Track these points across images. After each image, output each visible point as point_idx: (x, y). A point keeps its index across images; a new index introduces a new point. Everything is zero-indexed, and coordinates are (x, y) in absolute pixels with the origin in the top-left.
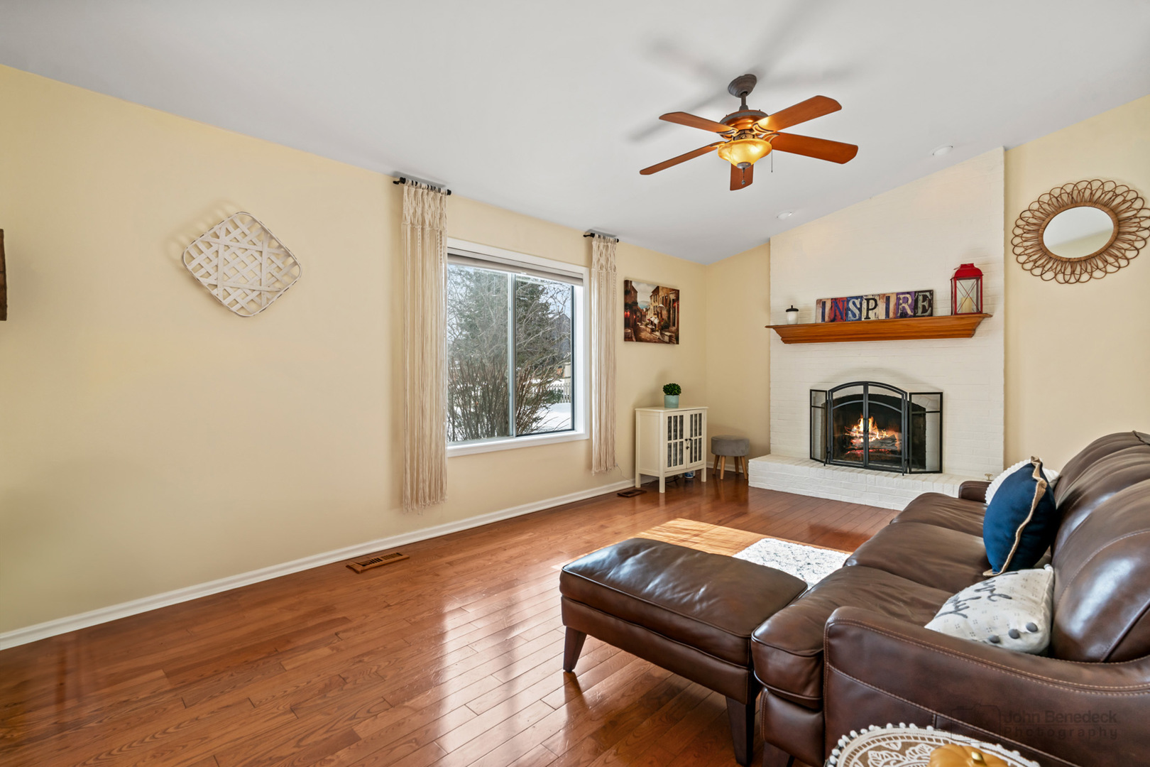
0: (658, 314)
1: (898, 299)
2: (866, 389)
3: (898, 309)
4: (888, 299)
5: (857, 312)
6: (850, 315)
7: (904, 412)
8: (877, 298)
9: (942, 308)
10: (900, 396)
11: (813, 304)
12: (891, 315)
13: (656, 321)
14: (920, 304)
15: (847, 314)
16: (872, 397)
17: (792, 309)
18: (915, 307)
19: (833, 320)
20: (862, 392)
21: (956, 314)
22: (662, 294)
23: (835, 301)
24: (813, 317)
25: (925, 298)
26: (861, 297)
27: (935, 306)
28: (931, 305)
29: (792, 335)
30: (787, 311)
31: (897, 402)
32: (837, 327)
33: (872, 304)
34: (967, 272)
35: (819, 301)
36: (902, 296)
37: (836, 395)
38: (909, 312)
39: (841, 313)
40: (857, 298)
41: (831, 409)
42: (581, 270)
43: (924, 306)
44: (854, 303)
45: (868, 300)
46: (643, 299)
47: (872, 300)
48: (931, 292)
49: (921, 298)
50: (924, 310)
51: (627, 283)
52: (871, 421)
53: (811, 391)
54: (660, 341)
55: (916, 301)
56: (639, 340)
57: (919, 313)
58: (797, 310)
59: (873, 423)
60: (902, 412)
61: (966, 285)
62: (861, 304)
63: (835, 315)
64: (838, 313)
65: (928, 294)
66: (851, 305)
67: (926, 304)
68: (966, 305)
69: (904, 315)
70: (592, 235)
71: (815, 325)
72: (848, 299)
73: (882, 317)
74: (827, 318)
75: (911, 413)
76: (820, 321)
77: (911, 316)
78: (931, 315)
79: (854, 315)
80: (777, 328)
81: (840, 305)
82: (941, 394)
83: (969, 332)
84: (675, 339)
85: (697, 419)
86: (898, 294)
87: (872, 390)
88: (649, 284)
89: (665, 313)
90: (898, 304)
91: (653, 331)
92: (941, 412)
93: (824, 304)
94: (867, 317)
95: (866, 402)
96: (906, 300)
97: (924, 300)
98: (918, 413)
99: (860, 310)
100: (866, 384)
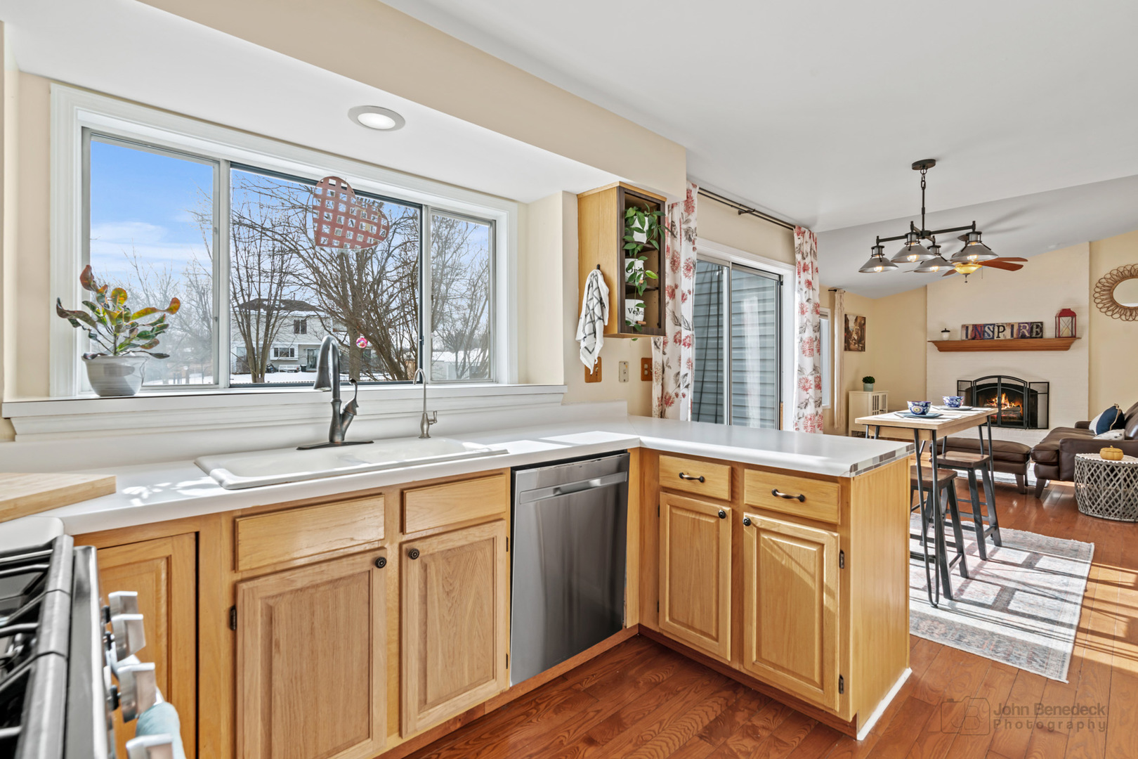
0: (857, 333)
1: (1019, 326)
2: (999, 380)
3: (1019, 332)
4: (1012, 326)
5: (991, 334)
6: (986, 335)
7: (1025, 394)
8: (1005, 325)
9: (1049, 333)
10: (1022, 385)
11: (959, 327)
12: (1015, 336)
13: (856, 338)
14: (1035, 330)
15: (984, 335)
16: (1003, 385)
17: (946, 331)
18: (1031, 331)
19: (973, 339)
20: (997, 382)
21: (1059, 337)
22: (859, 320)
23: (975, 326)
24: (959, 336)
25: (1037, 326)
26: (994, 325)
27: (1044, 331)
28: (1041, 331)
29: (943, 346)
30: (942, 332)
31: (1021, 388)
32: (976, 342)
33: (1001, 329)
34: (1066, 313)
35: (963, 326)
36: (1022, 325)
37: (978, 383)
38: (1027, 335)
39: (980, 334)
40: (991, 325)
41: (975, 392)
42: (828, 311)
43: (1037, 332)
44: (989, 328)
45: (999, 327)
46: (852, 325)
47: (1002, 327)
48: (1042, 323)
49: (1035, 326)
50: (1037, 333)
51: (846, 315)
52: (1004, 396)
53: (958, 381)
54: (858, 350)
55: (1032, 328)
56: (850, 350)
57: (1034, 335)
58: (949, 331)
59: (1006, 398)
60: (1024, 393)
61: (1065, 321)
62: (994, 329)
63: (976, 335)
64: (977, 334)
65: (1039, 324)
66: (986, 329)
67: (1038, 330)
68: (1066, 332)
69: (1023, 337)
70: (836, 290)
71: (963, 341)
72: (985, 326)
73: (1009, 337)
74: (969, 337)
75: (1030, 394)
76: (964, 338)
77: (1028, 338)
78: (1042, 337)
79: (989, 335)
80: (935, 343)
81: (979, 329)
82: (1048, 383)
83: (1066, 347)
84: (863, 349)
85: (884, 397)
86: (1019, 323)
87: (1004, 381)
88: (854, 315)
89: (860, 332)
90: (1019, 330)
91: (855, 344)
92: (1048, 393)
93: (967, 328)
94: (998, 337)
95: (999, 388)
96: (1025, 327)
97: (1036, 329)
98: (1034, 395)
99: (993, 332)
100: (999, 377)
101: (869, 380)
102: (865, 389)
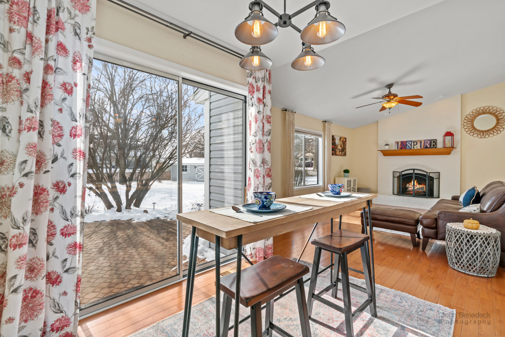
0: (341, 146)
1: (425, 142)
2: (414, 171)
3: (424, 145)
4: (421, 142)
5: (410, 146)
6: (407, 147)
7: (427, 179)
8: (417, 141)
9: (440, 145)
11: (394, 143)
12: (422, 147)
13: (340, 149)
14: (432, 144)
15: (406, 147)
16: (416, 174)
17: (387, 145)
18: (430, 145)
19: (401, 149)
20: (412, 172)
21: (445, 147)
22: (342, 139)
23: (402, 142)
24: (394, 147)
25: (434, 142)
26: (411, 141)
27: (437, 144)
28: (436, 144)
29: (386, 153)
30: (385, 145)
31: (425, 175)
32: (403, 151)
33: (415, 143)
34: (449, 134)
35: (396, 142)
36: (426, 141)
37: (403, 173)
38: (428, 146)
39: (404, 146)
40: (410, 141)
41: (401, 178)
42: (322, 133)
43: (433, 145)
44: (409, 143)
45: (414, 142)
46: (337, 142)
47: (415, 142)
48: (436, 140)
49: (432, 142)
50: (434, 146)
51: (333, 136)
53: (393, 172)
54: (341, 155)
55: (431, 143)
56: (336, 155)
57: (432, 147)
58: (388, 145)
59: (417, 182)
60: (426, 178)
61: (448, 138)
62: (411, 143)
63: (402, 147)
64: (403, 146)
65: (435, 140)
66: (408, 144)
67: (434, 144)
68: (448, 144)
69: (426, 147)
70: (326, 122)
71: (395, 150)
72: (407, 142)
73: (419, 148)
74: (399, 148)
75: (429, 179)
76: (396, 149)
77: (429, 148)
78: (436, 147)
79: (409, 147)
80: (381, 151)
81: (404, 144)
82: (439, 173)
83: (449, 153)
84: (345, 155)
85: (355, 181)
86: (424, 140)
87: (416, 172)
88: (339, 136)
89: (342, 146)
90: (424, 144)
91: (340, 152)
92: (439, 178)
93: (398, 143)
94: (414, 148)
95: (414, 176)
96: (427, 142)
97: (433, 143)
98: (432, 179)
99: (411, 145)
100: (414, 170)
101: (346, 171)
102: (345, 177)
